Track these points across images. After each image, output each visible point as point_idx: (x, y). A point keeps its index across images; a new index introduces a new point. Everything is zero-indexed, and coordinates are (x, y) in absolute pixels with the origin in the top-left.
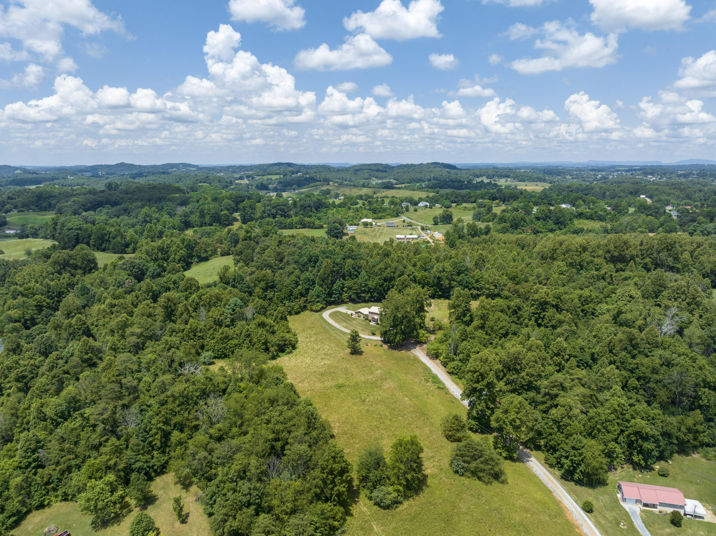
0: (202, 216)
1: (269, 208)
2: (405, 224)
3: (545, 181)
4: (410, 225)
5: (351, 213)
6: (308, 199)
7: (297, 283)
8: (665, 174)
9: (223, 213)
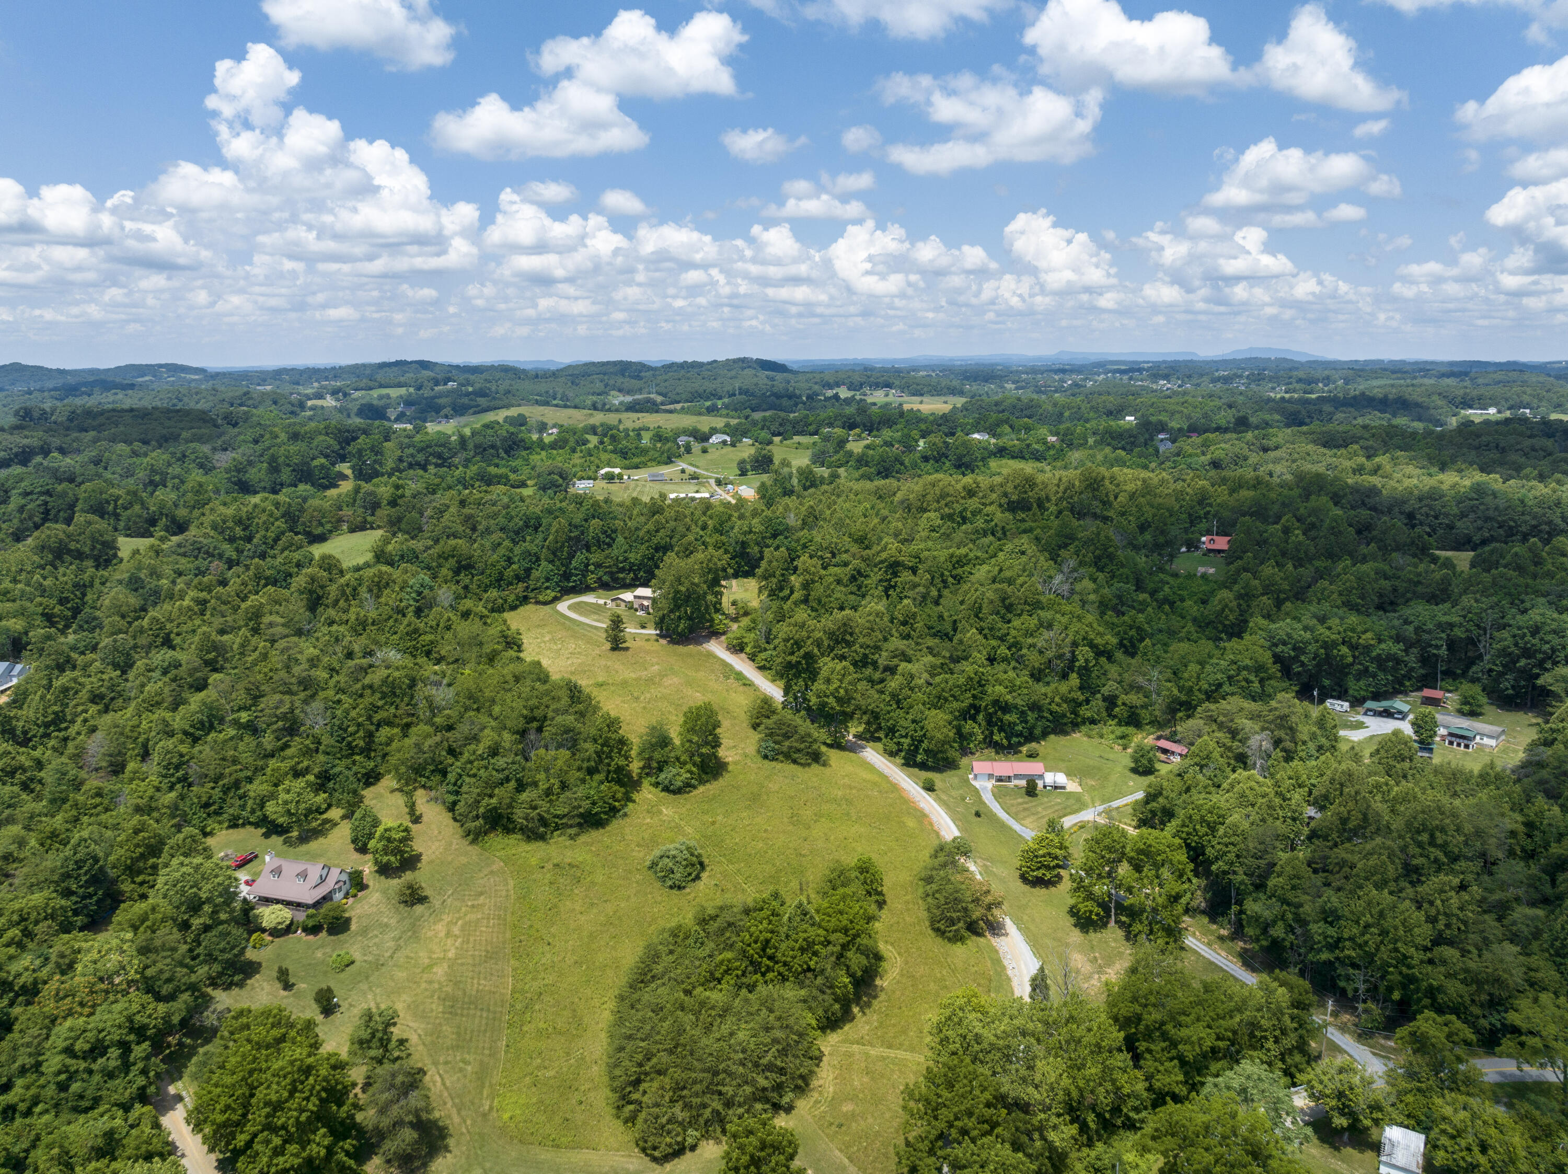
0: (274, 468)
1: (411, 450)
2: (686, 476)
3: (961, 393)
4: (694, 477)
5: (577, 459)
6: (489, 431)
7: (509, 561)
8: (1189, 377)
9: (316, 463)
